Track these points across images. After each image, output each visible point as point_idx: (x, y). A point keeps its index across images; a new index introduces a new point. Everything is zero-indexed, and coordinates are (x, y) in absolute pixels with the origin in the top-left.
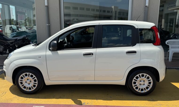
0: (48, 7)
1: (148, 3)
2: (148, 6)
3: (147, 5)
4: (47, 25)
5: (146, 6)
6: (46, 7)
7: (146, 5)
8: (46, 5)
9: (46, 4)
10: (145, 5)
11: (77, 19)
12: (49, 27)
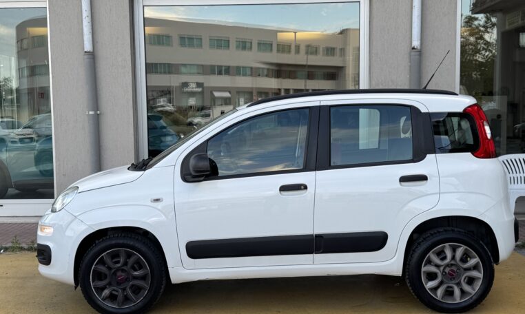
0: (92, 56)
1: (419, 38)
2: (419, 48)
3: (416, 43)
4: (91, 113)
5: (413, 48)
6: (86, 57)
7: (413, 46)
8: (86, 50)
9: (88, 47)
10: (411, 44)
11: (199, 85)
12: (97, 121)
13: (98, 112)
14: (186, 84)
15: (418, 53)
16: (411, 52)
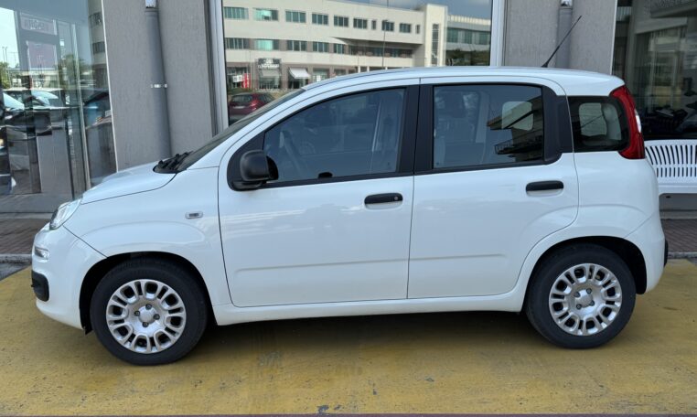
2: (571, 4)
5: (564, 5)
6: (148, 14)
7: (563, 1)
8: (147, 5)
11: (276, 61)
12: (164, 97)
13: (166, 86)
14: (261, 61)
15: (568, 11)
16: (559, 10)
